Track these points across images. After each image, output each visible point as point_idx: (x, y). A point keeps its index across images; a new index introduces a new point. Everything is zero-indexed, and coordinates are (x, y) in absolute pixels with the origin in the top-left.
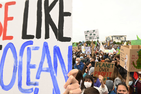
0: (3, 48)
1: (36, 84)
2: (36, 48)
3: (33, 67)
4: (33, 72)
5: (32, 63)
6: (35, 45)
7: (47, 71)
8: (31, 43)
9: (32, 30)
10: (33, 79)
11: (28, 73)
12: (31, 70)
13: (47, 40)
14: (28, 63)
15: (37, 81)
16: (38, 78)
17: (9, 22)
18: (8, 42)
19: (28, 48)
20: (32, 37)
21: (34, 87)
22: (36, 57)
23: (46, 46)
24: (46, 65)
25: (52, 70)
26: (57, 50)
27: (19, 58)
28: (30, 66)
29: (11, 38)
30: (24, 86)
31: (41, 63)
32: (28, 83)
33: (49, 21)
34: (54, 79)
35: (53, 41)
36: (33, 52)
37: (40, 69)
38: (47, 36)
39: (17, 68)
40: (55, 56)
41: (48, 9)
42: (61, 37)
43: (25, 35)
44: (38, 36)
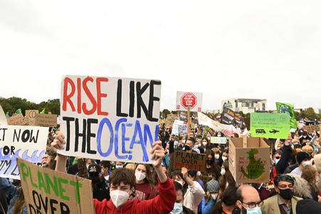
0: (99, 122)
1: (129, 152)
2: (130, 125)
3: (128, 139)
4: (128, 144)
5: (126, 136)
6: (128, 122)
7: (139, 143)
8: (126, 120)
9: (125, 109)
10: (127, 149)
11: (123, 144)
12: (126, 142)
13: (139, 119)
14: (123, 136)
15: (131, 150)
16: (131, 148)
17: (102, 98)
18: (103, 117)
19: (123, 124)
20: (126, 115)
21: (128, 155)
22: (130, 132)
23: (138, 123)
24: (137, 139)
25: (143, 142)
26: (147, 128)
27: (114, 132)
28: (124, 139)
29: (106, 114)
30: (120, 153)
31: (134, 137)
32: (124, 151)
33: (141, 103)
34: (144, 149)
35: (143, 120)
36: (127, 128)
37: (133, 141)
38: (139, 116)
39: (113, 140)
40: (145, 132)
41: (140, 92)
42: (150, 117)
43: (119, 113)
44: (132, 115)
